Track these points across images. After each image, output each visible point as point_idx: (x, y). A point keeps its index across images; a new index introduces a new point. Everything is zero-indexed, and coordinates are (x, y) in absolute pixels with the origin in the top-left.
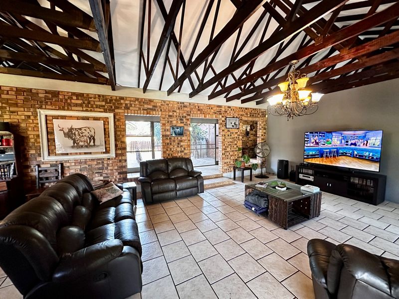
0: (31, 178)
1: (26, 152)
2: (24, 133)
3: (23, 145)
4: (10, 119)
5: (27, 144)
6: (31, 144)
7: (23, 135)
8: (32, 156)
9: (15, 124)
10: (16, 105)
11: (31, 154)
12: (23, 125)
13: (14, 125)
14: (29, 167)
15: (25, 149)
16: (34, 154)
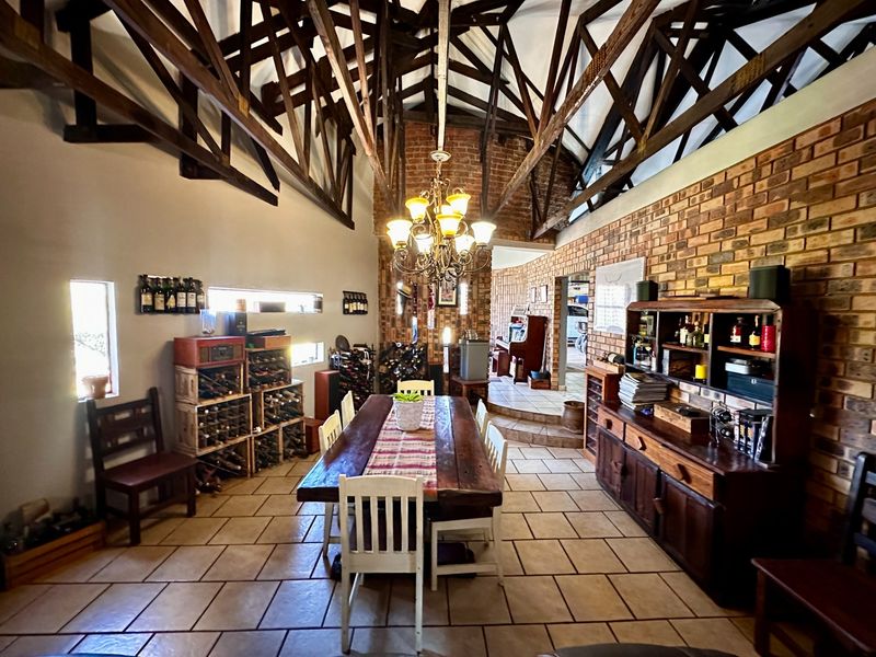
0: (835, 499)
1: (834, 387)
2: (840, 303)
3: (829, 352)
4: (804, 251)
5: (845, 351)
6: (857, 355)
7: (834, 311)
8: (856, 407)
9: (815, 268)
10: (831, 192)
11: (853, 400)
12: (841, 271)
13: (812, 273)
14: (833, 449)
15: (834, 371)
16: (863, 400)
